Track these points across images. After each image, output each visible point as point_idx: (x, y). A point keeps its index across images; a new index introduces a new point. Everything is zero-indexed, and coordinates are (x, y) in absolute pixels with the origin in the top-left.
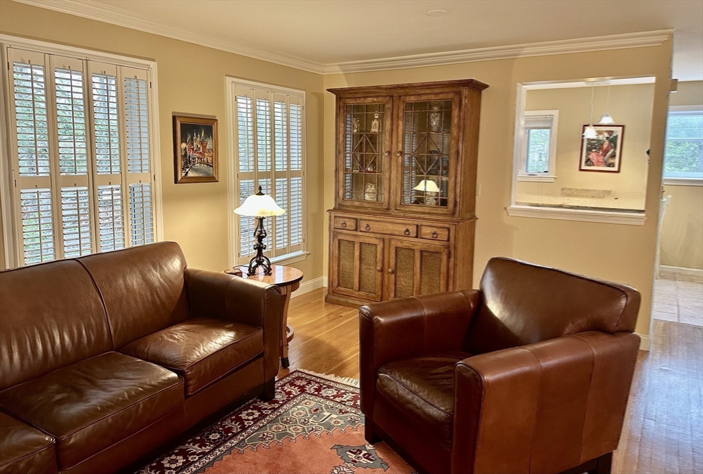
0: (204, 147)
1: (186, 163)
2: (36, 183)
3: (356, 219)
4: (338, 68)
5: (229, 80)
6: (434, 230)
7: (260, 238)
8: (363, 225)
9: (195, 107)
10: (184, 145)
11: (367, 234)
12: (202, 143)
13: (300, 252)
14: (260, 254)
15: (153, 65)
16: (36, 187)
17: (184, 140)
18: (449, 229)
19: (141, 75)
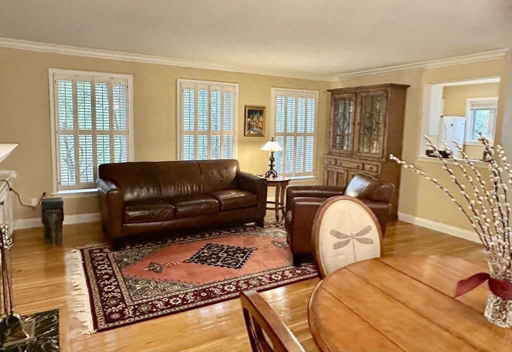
0: (259, 121)
1: (249, 128)
2: (189, 133)
3: (336, 160)
4: (337, 78)
5: (273, 89)
6: (371, 166)
7: (272, 161)
8: (339, 162)
9: (256, 102)
10: (249, 119)
11: (340, 168)
12: (258, 118)
13: (311, 177)
14: (272, 169)
15: (237, 85)
16: (189, 134)
17: (249, 117)
18: (377, 166)
19: (231, 90)
